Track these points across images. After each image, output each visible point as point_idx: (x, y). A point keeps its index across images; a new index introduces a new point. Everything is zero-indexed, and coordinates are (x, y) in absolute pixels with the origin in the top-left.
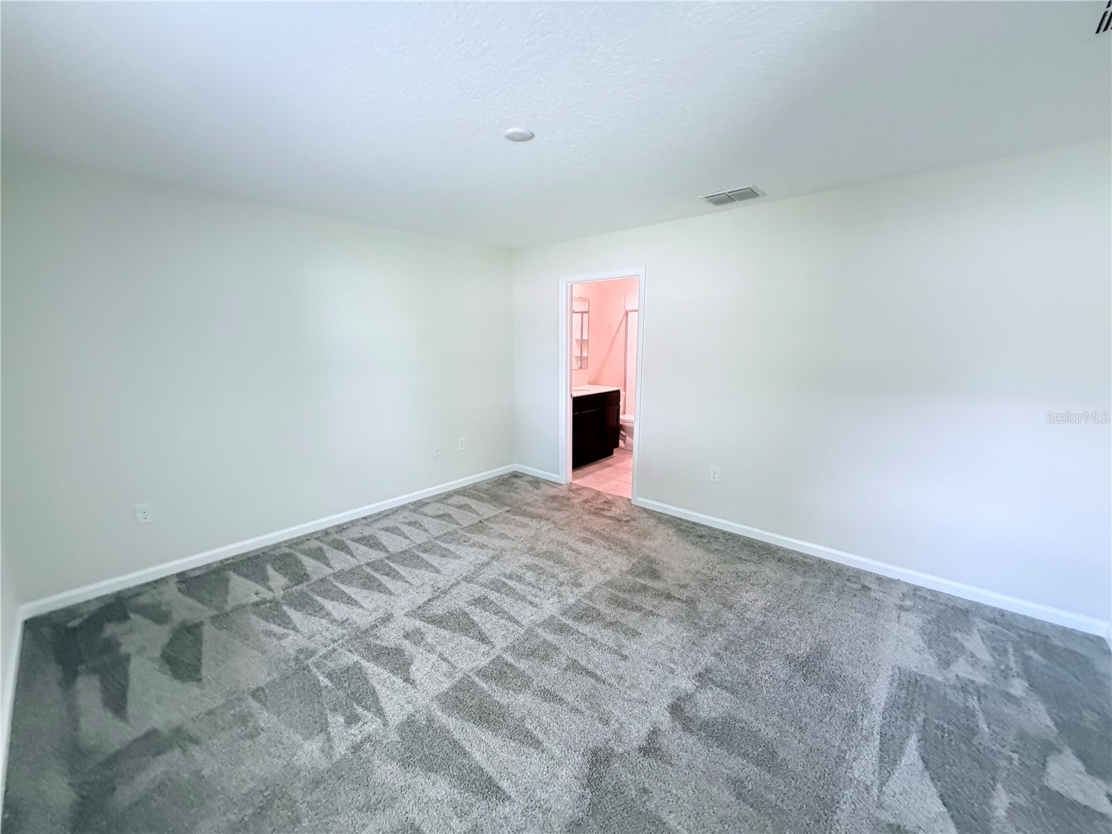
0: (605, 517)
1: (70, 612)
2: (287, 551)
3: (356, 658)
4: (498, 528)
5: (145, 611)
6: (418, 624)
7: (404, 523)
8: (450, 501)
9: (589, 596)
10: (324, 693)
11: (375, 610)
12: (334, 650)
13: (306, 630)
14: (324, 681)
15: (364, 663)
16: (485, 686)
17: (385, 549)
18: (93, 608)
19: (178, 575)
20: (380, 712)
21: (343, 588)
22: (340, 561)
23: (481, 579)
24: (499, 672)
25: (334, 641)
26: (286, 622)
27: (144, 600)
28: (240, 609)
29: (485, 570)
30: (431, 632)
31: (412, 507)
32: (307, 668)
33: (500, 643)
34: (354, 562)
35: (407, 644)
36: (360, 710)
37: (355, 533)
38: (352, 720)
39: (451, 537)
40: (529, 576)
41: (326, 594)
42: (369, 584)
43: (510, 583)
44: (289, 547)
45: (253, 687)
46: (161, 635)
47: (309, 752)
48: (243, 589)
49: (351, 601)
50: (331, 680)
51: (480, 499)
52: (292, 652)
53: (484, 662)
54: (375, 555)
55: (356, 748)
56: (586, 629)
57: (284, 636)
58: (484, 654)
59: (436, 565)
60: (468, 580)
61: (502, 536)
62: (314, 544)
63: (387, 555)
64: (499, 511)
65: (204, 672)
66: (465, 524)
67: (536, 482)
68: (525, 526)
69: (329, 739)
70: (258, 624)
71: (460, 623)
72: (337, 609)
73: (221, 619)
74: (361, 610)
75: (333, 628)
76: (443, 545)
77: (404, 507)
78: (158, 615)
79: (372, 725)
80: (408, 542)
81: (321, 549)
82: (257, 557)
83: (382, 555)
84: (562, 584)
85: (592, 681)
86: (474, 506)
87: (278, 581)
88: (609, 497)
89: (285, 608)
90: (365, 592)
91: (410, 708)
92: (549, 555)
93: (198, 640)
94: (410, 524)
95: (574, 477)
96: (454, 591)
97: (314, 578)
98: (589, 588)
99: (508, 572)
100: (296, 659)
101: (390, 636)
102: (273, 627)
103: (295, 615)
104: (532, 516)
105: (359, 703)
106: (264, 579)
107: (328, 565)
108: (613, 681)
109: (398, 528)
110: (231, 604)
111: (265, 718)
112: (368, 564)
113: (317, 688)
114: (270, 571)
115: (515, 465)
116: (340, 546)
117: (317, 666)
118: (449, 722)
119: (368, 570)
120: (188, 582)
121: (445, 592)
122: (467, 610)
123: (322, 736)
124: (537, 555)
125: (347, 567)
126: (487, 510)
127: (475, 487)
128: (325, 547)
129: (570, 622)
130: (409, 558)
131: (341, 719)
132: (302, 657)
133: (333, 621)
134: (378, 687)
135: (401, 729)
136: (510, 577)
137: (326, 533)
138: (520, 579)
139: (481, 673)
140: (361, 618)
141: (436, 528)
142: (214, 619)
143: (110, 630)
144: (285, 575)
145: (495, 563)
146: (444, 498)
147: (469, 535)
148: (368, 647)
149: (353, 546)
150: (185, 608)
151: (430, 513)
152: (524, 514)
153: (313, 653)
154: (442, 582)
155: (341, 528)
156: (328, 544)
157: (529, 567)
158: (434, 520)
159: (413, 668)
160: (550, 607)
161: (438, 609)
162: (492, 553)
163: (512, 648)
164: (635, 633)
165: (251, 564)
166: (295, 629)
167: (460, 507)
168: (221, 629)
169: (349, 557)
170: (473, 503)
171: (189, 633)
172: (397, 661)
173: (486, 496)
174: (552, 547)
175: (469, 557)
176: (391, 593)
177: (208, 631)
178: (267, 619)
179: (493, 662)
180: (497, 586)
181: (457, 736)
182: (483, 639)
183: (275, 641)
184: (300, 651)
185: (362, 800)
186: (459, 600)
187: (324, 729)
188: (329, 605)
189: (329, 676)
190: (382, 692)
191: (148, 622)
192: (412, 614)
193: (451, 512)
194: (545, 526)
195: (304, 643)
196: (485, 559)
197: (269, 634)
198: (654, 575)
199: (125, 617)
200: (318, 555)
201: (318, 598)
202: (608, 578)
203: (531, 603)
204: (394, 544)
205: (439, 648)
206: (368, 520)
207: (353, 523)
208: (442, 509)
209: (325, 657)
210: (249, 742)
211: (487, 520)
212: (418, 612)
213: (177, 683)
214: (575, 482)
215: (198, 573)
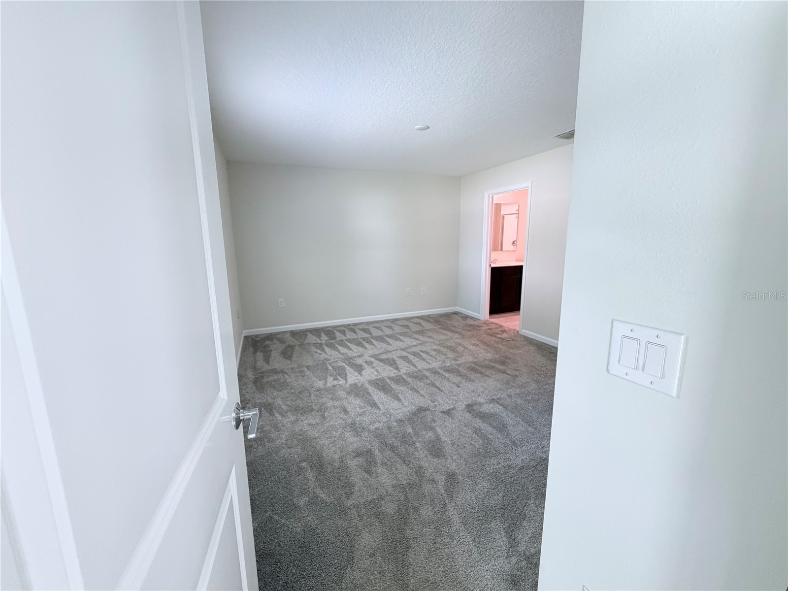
0: (495, 337)
1: (257, 336)
2: (331, 329)
3: (344, 364)
4: (429, 334)
5: (278, 339)
6: (372, 359)
7: (384, 326)
8: (412, 320)
9: (458, 365)
10: (329, 371)
11: (358, 352)
12: (337, 361)
13: (329, 354)
14: (330, 368)
15: (346, 366)
16: (389, 381)
17: (371, 334)
18: (264, 336)
19: (291, 331)
20: (346, 380)
21: (349, 344)
22: (350, 335)
23: (409, 350)
24: (398, 380)
25: (338, 358)
26: (323, 350)
27: (278, 336)
28: (309, 344)
29: (413, 348)
30: (376, 363)
31: (391, 321)
32: (326, 364)
33: (403, 371)
34: (355, 336)
35: (365, 364)
36: (339, 378)
37: (361, 327)
38: (336, 379)
39: (404, 334)
40: (434, 353)
41: (340, 345)
42: (359, 344)
43: (421, 354)
44: (332, 328)
45: (307, 365)
46: (283, 347)
47: (320, 384)
48: (312, 339)
49: (351, 349)
50: (333, 368)
51: (428, 321)
52: (322, 358)
53: (392, 375)
54: (366, 335)
55: (334, 386)
56: (447, 375)
57: (322, 354)
58: (394, 373)
59: (391, 343)
60: (402, 349)
61: (430, 337)
62: (343, 328)
63: (370, 336)
64: (435, 327)
65: (293, 359)
66: (414, 330)
67: (466, 317)
68: (445, 335)
69: (326, 382)
70: (313, 349)
71: (392, 363)
72: (343, 350)
73: (301, 345)
74: (352, 352)
75: (339, 355)
76: (398, 336)
77: (387, 320)
78: (282, 341)
79: (342, 382)
80: (383, 333)
81: (344, 331)
82: (319, 330)
83: (369, 336)
84: (448, 358)
85: (436, 390)
86: (423, 324)
87: (324, 338)
88: (506, 329)
89: (324, 346)
90: (355, 347)
91: (357, 381)
92: (449, 347)
93: (293, 349)
94: (387, 327)
95: (490, 318)
96: (393, 353)
97: (338, 339)
98: (460, 362)
99: (423, 350)
100: (323, 361)
101: (359, 361)
102: (318, 351)
103: (326, 349)
104: (452, 331)
105: (340, 375)
106: (319, 337)
107: (345, 336)
108: (447, 392)
109: (380, 327)
110: (306, 341)
111: (308, 373)
112: (361, 338)
113: (327, 369)
114: (322, 334)
115: (457, 308)
116: (353, 331)
117: (330, 364)
118: (371, 389)
119: (361, 340)
120: (293, 333)
121: (389, 352)
122: (395, 359)
123: (324, 381)
124: (443, 347)
125: (352, 338)
126: (427, 325)
127: (428, 316)
128: (346, 330)
129: (441, 371)
130: (380, 339)
131: (332, 379)
132: (325, 360)
133: (340, 353)
134: (348, 373)
135: (351, 385)
136: (423, 352)
137: (349, 325)
138: (427, 353)
139: (390, 378)
140: (350, 354)
141: (397, 329)
142: (299, 345)
143: (267, 342)
144: (328, 336)
145: (419, 346)
146: (408, 319)
147: (413, 335)
148: (350, 362)
149: (357, 331)
150: (291, 340)
151: (398, 324)
152: (448, 330)
153: (330, 360)
154: (390, 348)
155: (355, 325)
156: (347, 329)
157: (435, 350)
158: (400, 327)
159: (364, 371)
160: (435, 365)
161: (383, 357)
162: (420, 342)
163: (408, 374)
164: (473, 381)
165: (316, 332)
166: (326, 353)
167: (416, 323)
168: (301, 348)
169: (355, 335)
170: (423, 322)
171: (292, 347)
172: (359, 369)
173: (432, 321)
174: (453, 345)
175: (408, 341)
176: (366, 348)
177: (297, 348)
178: (317, 348)
179: (397, 376)
180: (415, 354)
181: (370, 391)
182: (397, 368)
183: (318, 355)
184: (325, 359)
185: (331, 397)
186: (394, 356)
187: (325, 379)
188: (340, 348)
189: (333, 367)
190: (349, 376)
191: (278, 342)
192: (372, 356)
193: (409, 325)
194: (456, 336)
195: (326, 356)
196: (415, 344)
197: (316, 352)
198: (503, 363)
199: (273, 340)
200: (343, 332)
201: (337, 346)
202: (475, 360)
203: (427, 362)
204: (376, 333)
205: (377, 368)
206: (368, 323)
207: (361, 323)
208: (406, 323)
209: (333, 362)
210: (302, 377)
211: (427, 330)
212: (375, 357)
213: (285, 360)
214: (491, 320)
215: (298, 331)
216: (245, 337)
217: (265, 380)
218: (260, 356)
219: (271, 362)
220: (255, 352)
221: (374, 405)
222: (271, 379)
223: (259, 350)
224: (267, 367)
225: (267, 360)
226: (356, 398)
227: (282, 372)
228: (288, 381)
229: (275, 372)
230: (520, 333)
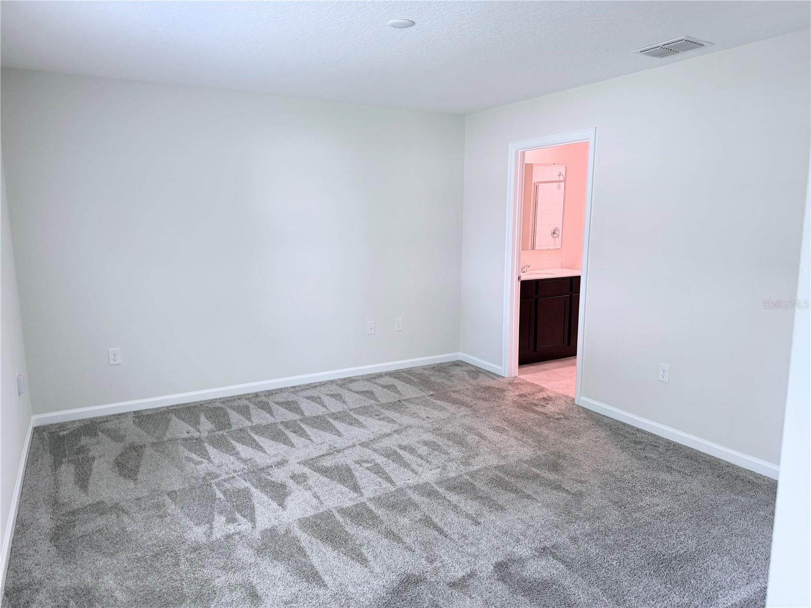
0: (534, 411)
1: (62, 426)
2: (220, 405)
3: (248, 484)
4: (413, 408)
5: (108, 432)
6: (306, 470)
7: (327, 395)
8: (378, 381)
9: (472, 475)
10: (217, 502)
11: (275, 455)
12: (233, 477)
13: (216, 461)
14: (219, 495)
15: (253, 489)
16: (341, 520)
17: (302, 413)
18: (76, 425)
19: (134, 412)
20: (253, 520)
21: (256, 437)
22: (260, 417)
23: (376, 446)
24: (360, 515)
25: (235, 471)
26: (204, 454)
27: (108, 425)
28: (173, 441)
29: (383, 440)
30: (314, 478)
31: (340, 382)
32: (210, 485)
33: (368, 493)
34: (271, 420)
35: (290, 483)
36: (238, 516)
37: (280, 398)
38: (231, 520)
39: (365, 411)
40: (423, 450)
41: (240, 440)
42: (278, 436)
43: (401, 452)
44: (223, 403)
45: (169, 489)
46: (118, 448)
47: (197, 533)
48: (180, 428)
49: (261, 449)
50: (225, 495)
51: (409, 382)
52: (202, 473)
53: (348, 504)
54: (291, 416)
55: (228, 537)
56: (454, 498)
57: (202, 463)
58: (350, 499)
59: (341, 430)
60: (363, 445)
61: (414, 415)
62: (244, 402)
63: (301, 418)
64: (423, 394)
65: (139, 476)
66: (383, 400)
67: (476, 372)
68: (442, 409)
69: (211, 528)
70: (184, 452)
71: (344, 475)
72: (244, 451)
73: (158, 445)
74: (264, 454)
75: (237, 463)
76: (355, 416)
77: (332, 382)
78: (116, 436)
79: (244, 525)
80: (325, 410)
81: (247, 407)
82: (195, 407)
83: (298, 417)
84: (451, 460)
85: (436, 533)
86: (399, 388)
87: (206, 425)
88: (551, 395)
89: (206, 445)
90: (271, 442)
91: (276, 523)
92: (451, 436)
93: (140, 456)
94: (332, 396)
95: (520, 373)
96: (347, 452)
97: (235, 427)
98: (476, 468)
99: (404, 444)
100: (204, 478)
101: (279, 475)
102: (194, 456)
103: (211, 450)
104: (455, 402)
105: (240, 512)
106: (196, 423)
107: (249, 419)
108: (456, 537)
109: (319, 398)
110: (169, 436)
111: (172, 508)
112: (282, 423)
113: (213, 498)
114: (203, 418)
115: (460, 353)
116: (265, 407)
117: (218, 485)
118: (304, 538)
119: (281, 427)
120: (142, 418)
121: (339, 451)
122: (352, 467)
123: (207, 525)
124: (440, 435)
125: (264, 423)
126: (409, 391)
127: (409, 371)
128: (251, 406)
129: (441, 490)
130: (320, 423)
131: (224, 519)
132: (208, 478)
133: (240, 459)
134: (257, 505)
135: (264, 533)
136: (404, 448)
137: (257, 395)
138: (412, 451)
139: (343, 511)
140: (261, 460)
141: (353, 400)
142: (153, 444)
143: (84, 441)
144: (213, 422)
145: (396, 435)
146: (372, 378)
147: (383, 411)
148: (260, 480)
149: (274, 406)
150: (135, 434)
151: (354, 389)
152: (448, 399)
153: (217, 476)
154: (340, 443)
155: (270, 393)
156: (255, 404)
157: (425, 443)
158: (357, 395)
159: (289, 498)
160: (429, 476)
161: (328, 462)
162: (396, 427)
163: (377, 500)
164: (501, 508)
165: (189, 412)
166: (209, 459)
167: (386, 387)
168: (157, 451)
169: (268, 415)
170: (399, 385)
171: (136, 449)
172: (279, 493)
173: (416, 380)
174: (459, 430)
175: (374, 426)
176: (292, 446)
177: (148, 451)
178: (190, 450)
179: (356, 506)
180: (391, 455)
181: (303, 544)
182: (356, 488)
183: (192, 465)
184: (209, 474)
185: (222, 564)
186: (347, 459)
187: (210, 522)
188: (240, 447)
189: (224, 493)
190: (259, 509)
191: (109, 440)
192: (305, 463)
193: (374, 390)
194: (463, 411)
195: (211, 468)
196: (388, 431)
197: (189, 459)
198: (555, 467)
199: (96, 434)
200: (245, 412)
201: (233, 442)
202: (502, 463)
203: (413, 470)
204: (311, 409)
205: (316, 489)
206: (295, 390)
207: (281, 390)
208: (368, 386)
209: (225, 481)
210: (158, 520)
211: (407, 400)
212: (311, 463)
213: (121, 479)
214: (522, 377)
215: (149, 413)
216: (36, 429)
217: (79, 530)
218: (67, 472)
219: (90, 488)
220: (56, 465)
221: (312, 576)
222: (91, 526)
223: (65, 460)
224: (80, 499)
225: (83, 481)
226: (275, 562)
227: (117, 508)
228: (129, 529)
229: (100, 508)
230: (576, 402)
